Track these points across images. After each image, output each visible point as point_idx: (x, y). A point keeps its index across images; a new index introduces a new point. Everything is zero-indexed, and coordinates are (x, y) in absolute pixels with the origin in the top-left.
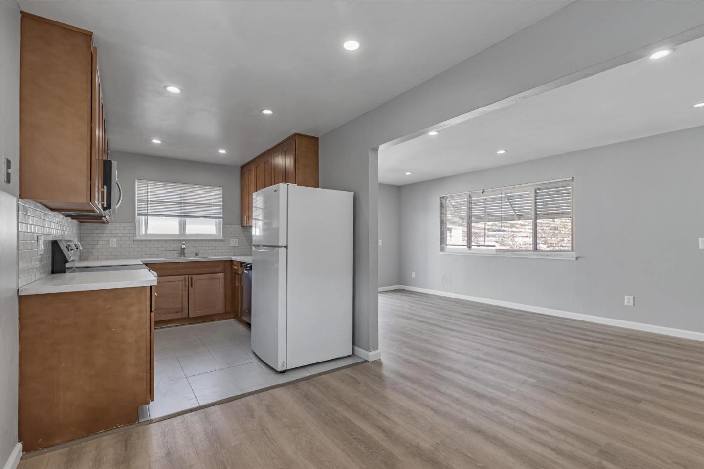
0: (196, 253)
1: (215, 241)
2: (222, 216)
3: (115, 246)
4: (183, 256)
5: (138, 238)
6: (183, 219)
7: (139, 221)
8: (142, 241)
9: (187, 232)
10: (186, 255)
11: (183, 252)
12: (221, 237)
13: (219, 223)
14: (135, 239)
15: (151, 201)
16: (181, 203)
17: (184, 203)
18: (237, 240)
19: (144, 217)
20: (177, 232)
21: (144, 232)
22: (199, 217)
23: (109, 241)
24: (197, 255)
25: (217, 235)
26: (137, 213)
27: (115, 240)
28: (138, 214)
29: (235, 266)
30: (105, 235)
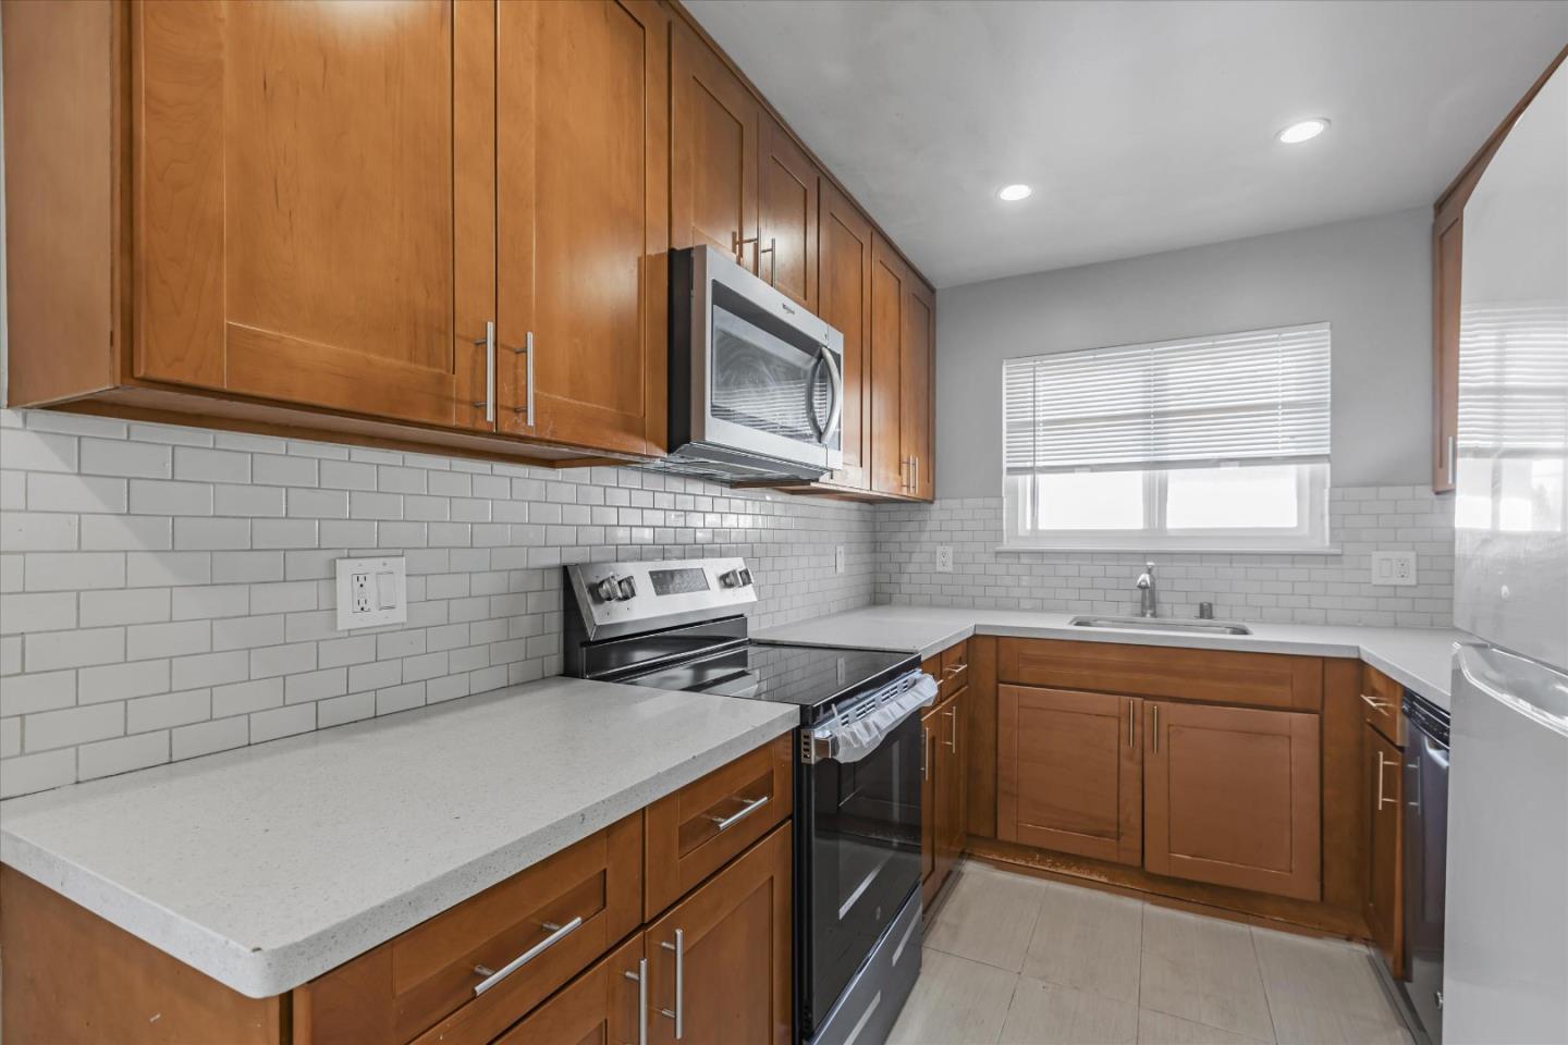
0: (1201, 606)
1: (1293, 557)
2: (1327, 451)
3: (949, 568)
4: (1149, 612)
5: (1007, 546)
6: (1157, 473)
7: (1014, 491)
8: (1018, 554)
9: (1171, 524)
10: (1164, 608)
11: (1149, 599)
12: (1323, 542)
13: (1314, 481)
14: (998, 549)
15: (1046, 423)
16: (1147, 415)
17: (1156, 414)
18: (1411, 556)
19: (1029, 478)
20: (1137, 522)
21: (1029, 527)
22: (1217, 463)
23: (935, 553)
24: (1206, 611)
25: (1306, 531)
26: (1005, 465)
27: (950, 550)
28: (1010, 470)
29: (1374, 692)
30: (925, 537)
